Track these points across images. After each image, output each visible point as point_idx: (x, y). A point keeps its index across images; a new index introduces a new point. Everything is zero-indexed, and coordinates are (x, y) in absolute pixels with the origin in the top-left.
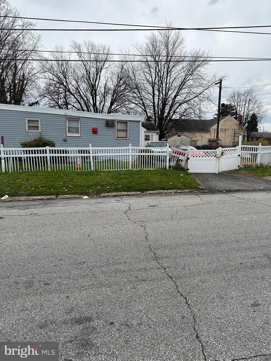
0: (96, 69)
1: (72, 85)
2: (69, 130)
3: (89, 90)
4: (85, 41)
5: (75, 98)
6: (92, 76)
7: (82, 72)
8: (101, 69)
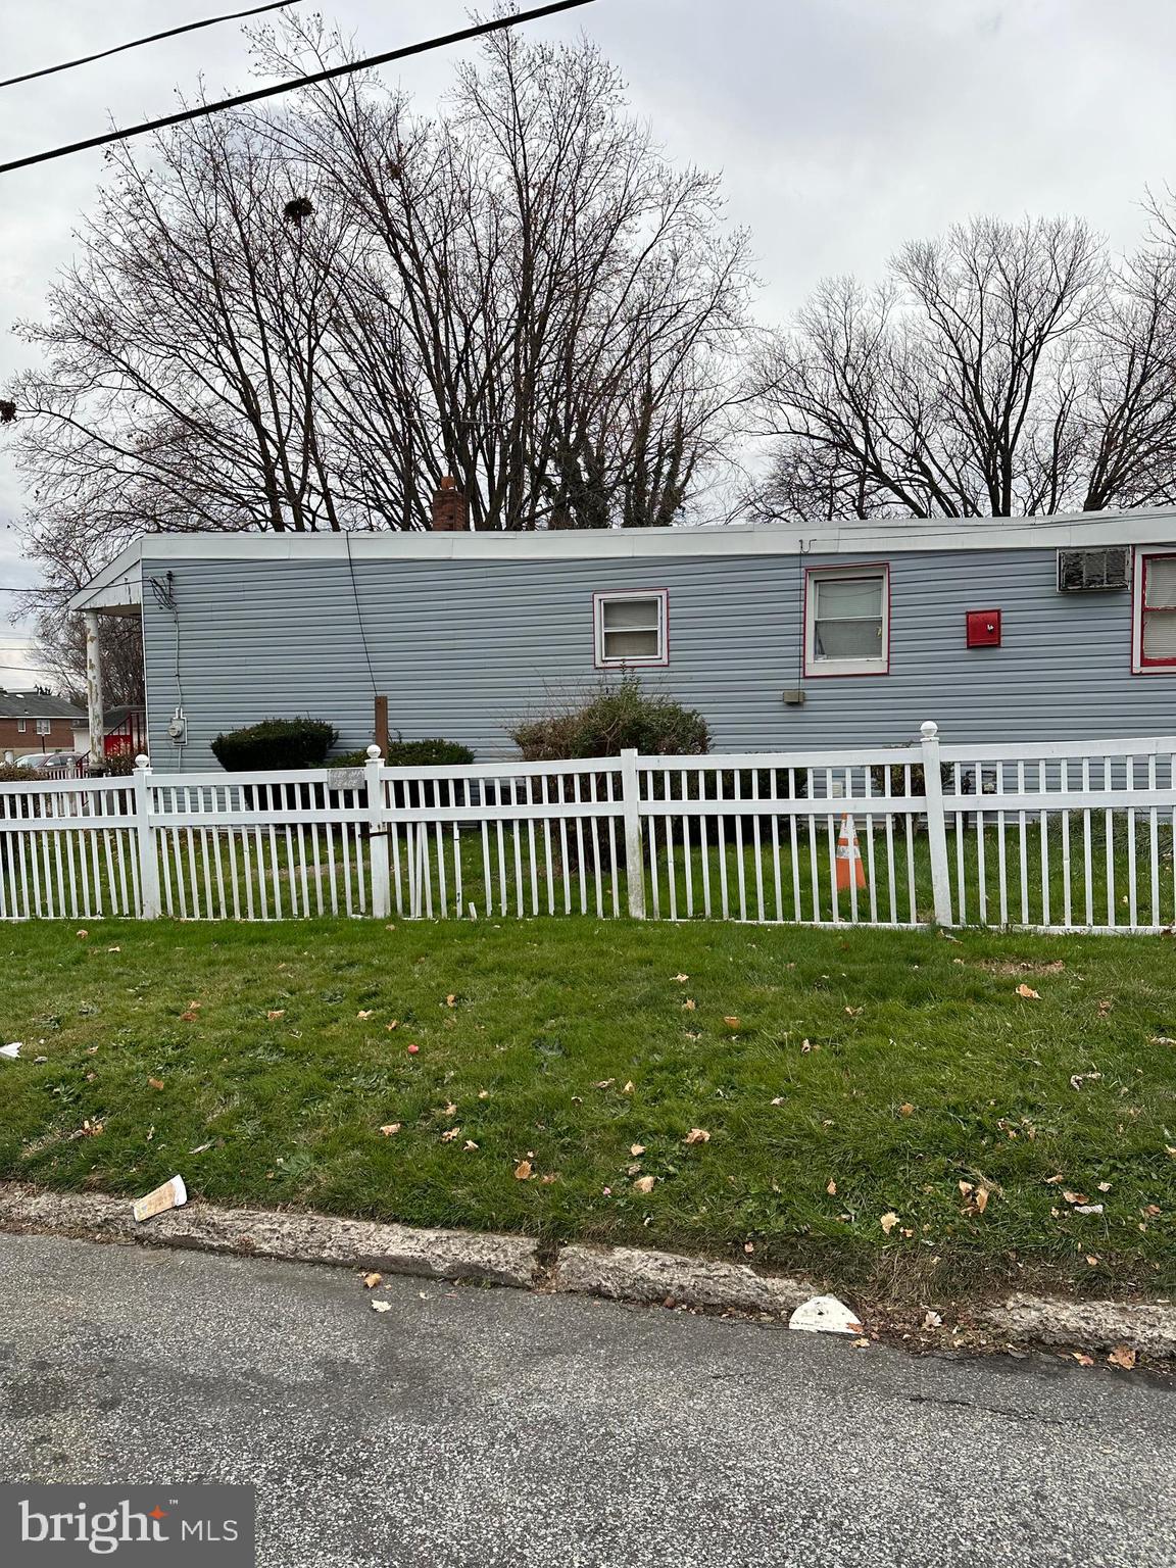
0: (1013, 349)
1: (893, 443)
2: (818, 640)
3: (977, 456)
4: (956, 226)
5: (907, 500)
6: (988, 386)
7: (943, 377)
8: (1040, 340)
